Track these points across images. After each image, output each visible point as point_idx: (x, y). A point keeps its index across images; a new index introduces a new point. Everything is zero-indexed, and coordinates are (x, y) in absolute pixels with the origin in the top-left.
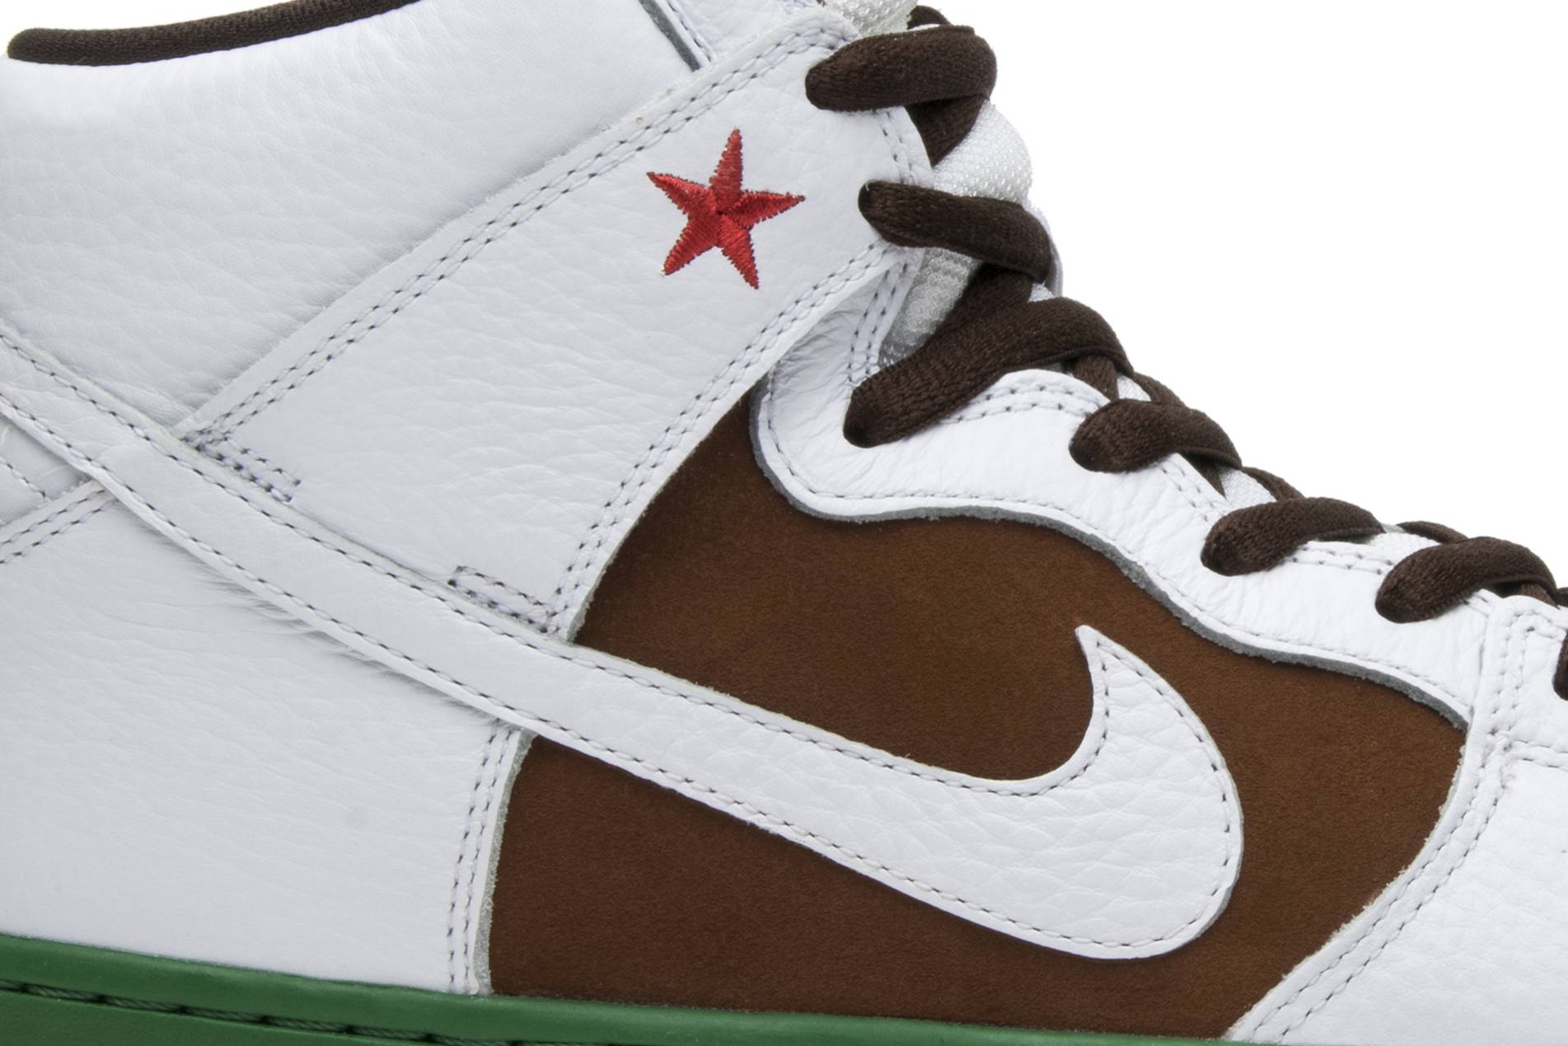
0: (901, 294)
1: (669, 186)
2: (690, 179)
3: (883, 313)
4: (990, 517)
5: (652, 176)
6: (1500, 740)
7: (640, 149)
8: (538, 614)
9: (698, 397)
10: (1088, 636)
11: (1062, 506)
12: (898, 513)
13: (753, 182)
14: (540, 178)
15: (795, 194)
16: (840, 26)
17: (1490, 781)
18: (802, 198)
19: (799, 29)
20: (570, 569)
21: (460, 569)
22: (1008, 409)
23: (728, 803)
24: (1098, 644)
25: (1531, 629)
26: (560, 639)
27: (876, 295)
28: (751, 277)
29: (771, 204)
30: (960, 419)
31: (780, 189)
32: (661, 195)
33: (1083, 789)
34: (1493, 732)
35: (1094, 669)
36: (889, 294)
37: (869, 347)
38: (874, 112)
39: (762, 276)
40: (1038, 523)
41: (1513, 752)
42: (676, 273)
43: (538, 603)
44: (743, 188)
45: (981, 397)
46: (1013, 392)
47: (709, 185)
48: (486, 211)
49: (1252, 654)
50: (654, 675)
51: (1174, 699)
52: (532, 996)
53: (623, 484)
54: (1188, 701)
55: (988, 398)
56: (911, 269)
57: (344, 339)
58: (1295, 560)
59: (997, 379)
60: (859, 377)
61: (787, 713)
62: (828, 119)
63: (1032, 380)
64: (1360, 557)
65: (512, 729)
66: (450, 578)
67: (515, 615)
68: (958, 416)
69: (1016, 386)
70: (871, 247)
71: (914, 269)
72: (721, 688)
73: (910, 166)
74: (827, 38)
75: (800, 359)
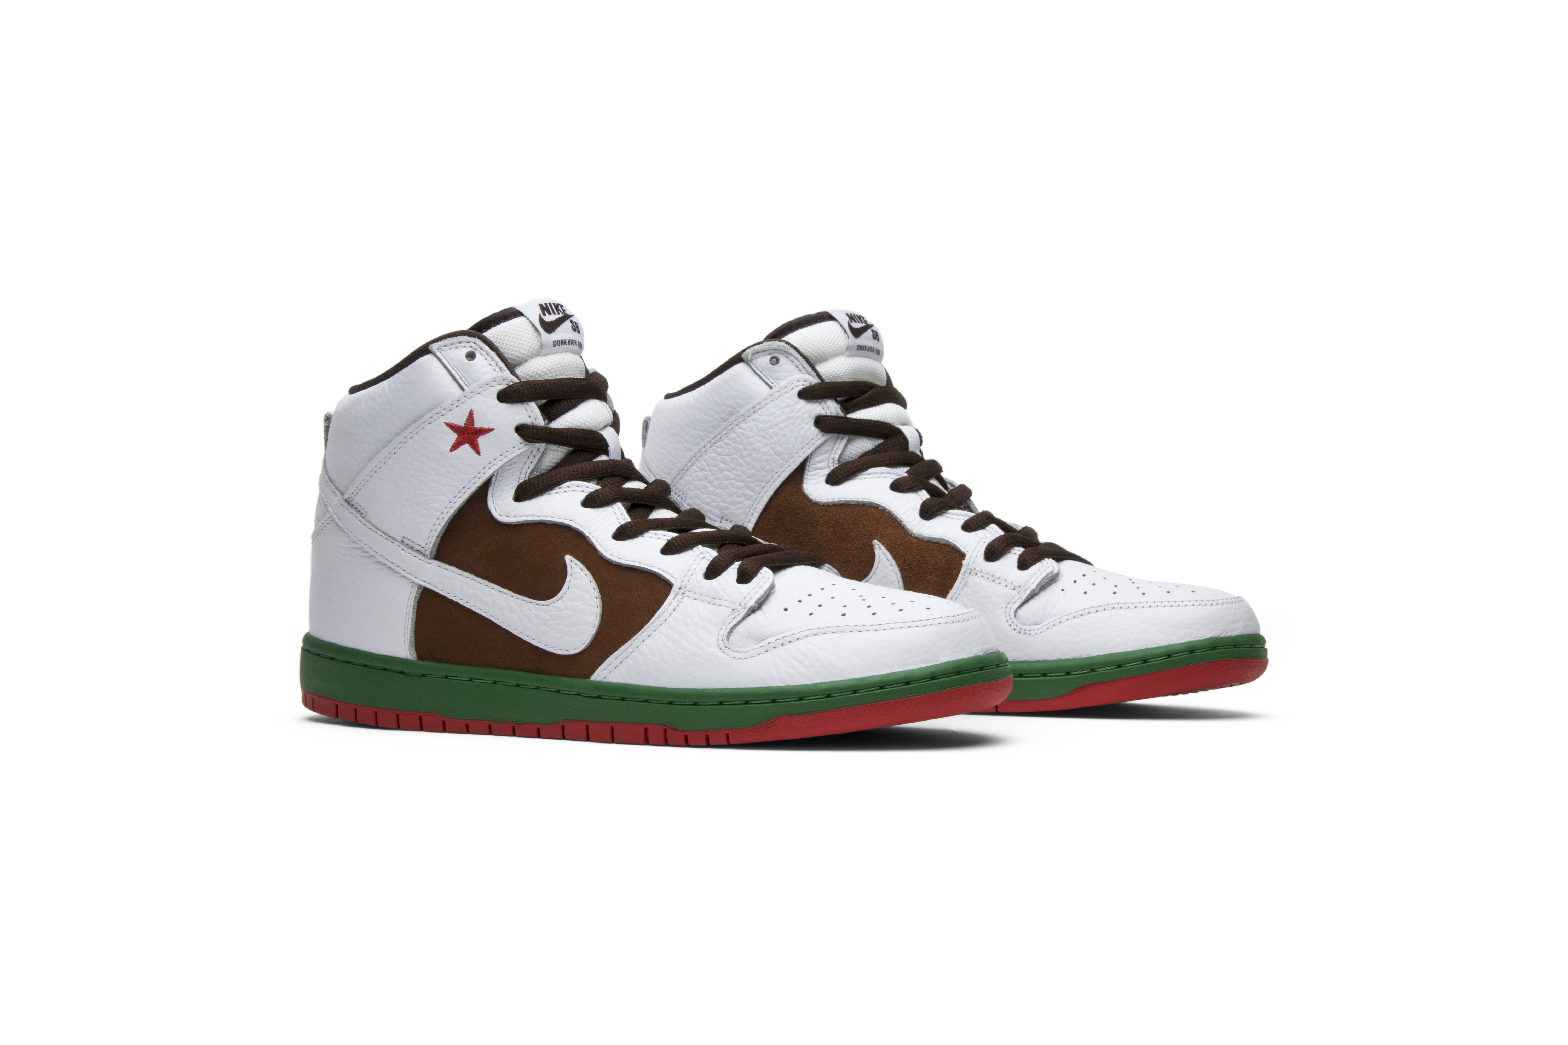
0: (538, 457)
1: (452, 426)
2: (457, 424)
3: (532, 462)
4: (549, 523)
5: (445, 423)
6: (681, 591)
7: (442, 415)
8: (422, 550)
9: (464, 488)
10: (568, 558)
11: (571, 519)
12: (522, 521)
13: (478, 424)
14: (416, 425)
15: (491, 428)
16: (510, 378)
17: (675, 603)
18: (494, 429)
19: (495, 380)
20: (429, 537)
21: (404, 537)
22: (565, 492)
23: (477, 609)
24: (571, 561)
25: (704, 558)
26: (428, 558)
27: (528, 457)
28: (478, 452)
29: (483, 431)
30: (549, 494)
31: (486, 426)
32: (448, 429)
33: (560, 604)
34: (680, 589)
35: (569, 568)
36: (533, 457)
37: (526, 472)
38: (522, 404)
39: (482, 452)
40: (564, 525)
41: (685, 595)
42: (454, 451)
43: (423, 548)
44: (475, 426)
45: (558, 488)
46: (568, 487)
47: (463, 426)
48: (404, 435)
49: (618, 564)
50: (453, 569)
51: (590, 577)
52: (429, 661)
53: (442, 513)
54: (594, 578)
55: (560, 488)
56: (540, 449)
57: (373, 472)
58: (643, 536)
59: (563, 483)
60: (521, 481)
61: (488, 580)
62: (504, 406)
63: (575, 484)
64: (664, 535)
65: (416, 584)
66: (401, 540)
67: (418, 551)
68: (548, 493)
69: (569, 486)
70: (521, 443)
71: (542, 450)
72: (471, 573)
73: (535, 420)
74: (505, 382)
75: (502, 476)
